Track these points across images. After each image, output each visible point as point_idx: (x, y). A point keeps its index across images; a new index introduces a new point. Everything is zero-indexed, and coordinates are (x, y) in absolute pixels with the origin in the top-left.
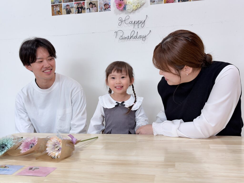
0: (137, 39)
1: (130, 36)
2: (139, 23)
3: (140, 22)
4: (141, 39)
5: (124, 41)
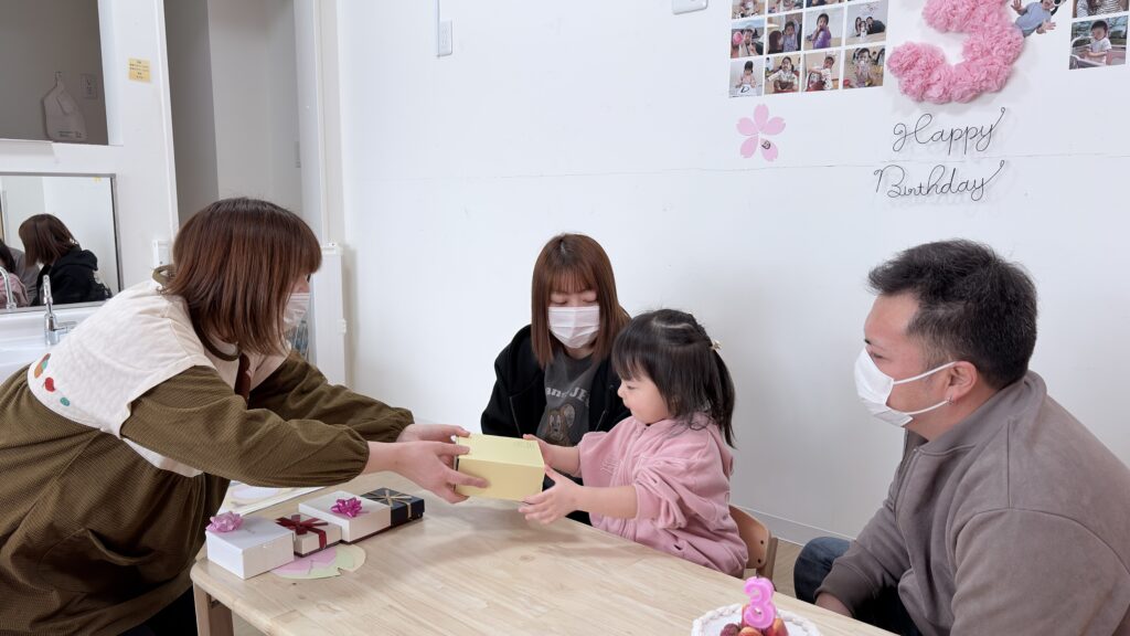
0: (951, 196)
1: (925, 184)
2: (971, 134)
3: (974, 130)
4: (967, 195)
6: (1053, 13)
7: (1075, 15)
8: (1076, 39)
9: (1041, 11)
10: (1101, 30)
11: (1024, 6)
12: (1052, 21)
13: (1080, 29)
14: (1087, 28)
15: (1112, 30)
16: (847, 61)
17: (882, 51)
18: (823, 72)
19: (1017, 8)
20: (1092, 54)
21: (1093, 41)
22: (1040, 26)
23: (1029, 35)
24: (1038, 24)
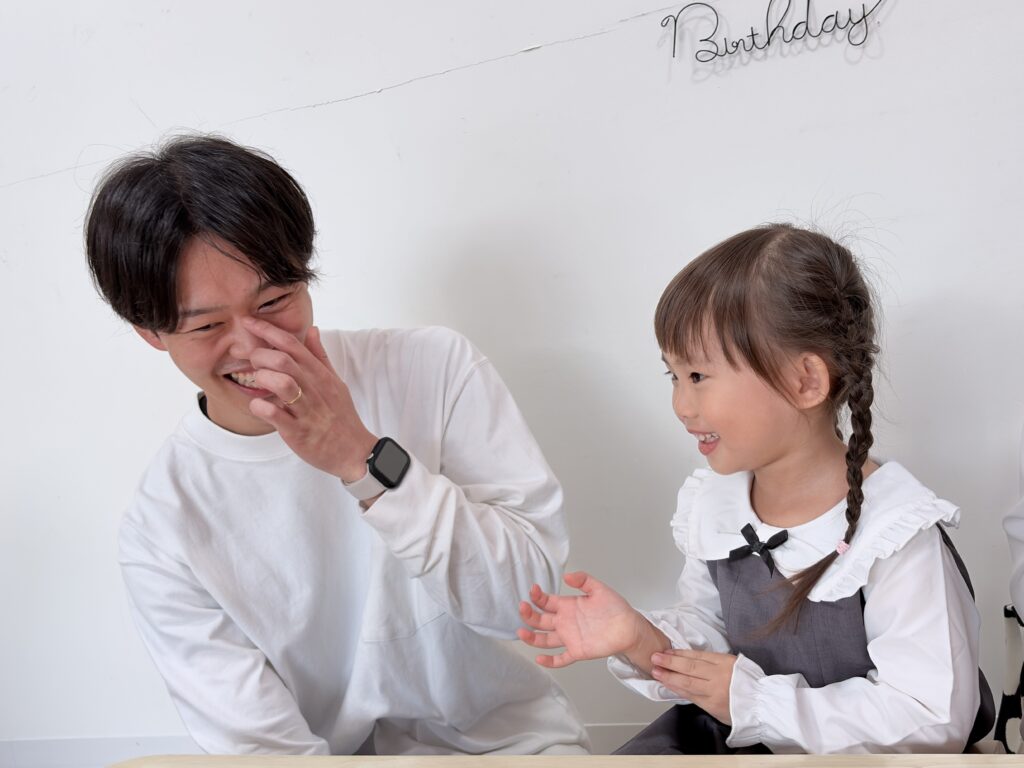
0: (812, 42)
5: (731, 67)
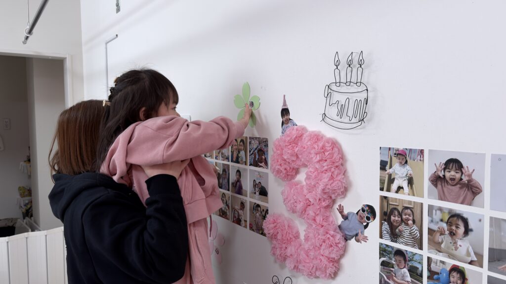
6: (366, 227)
7: (381, 237)
8: (383, 259)
9: (357, 222)
10: (402, 259)
11: (346, 212)
12: (366, 234)
13: (385, 251)
14: (390, 253)
15: (410, 264)
16: (250, 210)
17: (267, 210)
18: (239, 211)
19: (341, 212)
20: (395, 278)
21: (396, 267)
22: (357, 235)
23: (350, 239)
24: (355, 233)
